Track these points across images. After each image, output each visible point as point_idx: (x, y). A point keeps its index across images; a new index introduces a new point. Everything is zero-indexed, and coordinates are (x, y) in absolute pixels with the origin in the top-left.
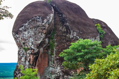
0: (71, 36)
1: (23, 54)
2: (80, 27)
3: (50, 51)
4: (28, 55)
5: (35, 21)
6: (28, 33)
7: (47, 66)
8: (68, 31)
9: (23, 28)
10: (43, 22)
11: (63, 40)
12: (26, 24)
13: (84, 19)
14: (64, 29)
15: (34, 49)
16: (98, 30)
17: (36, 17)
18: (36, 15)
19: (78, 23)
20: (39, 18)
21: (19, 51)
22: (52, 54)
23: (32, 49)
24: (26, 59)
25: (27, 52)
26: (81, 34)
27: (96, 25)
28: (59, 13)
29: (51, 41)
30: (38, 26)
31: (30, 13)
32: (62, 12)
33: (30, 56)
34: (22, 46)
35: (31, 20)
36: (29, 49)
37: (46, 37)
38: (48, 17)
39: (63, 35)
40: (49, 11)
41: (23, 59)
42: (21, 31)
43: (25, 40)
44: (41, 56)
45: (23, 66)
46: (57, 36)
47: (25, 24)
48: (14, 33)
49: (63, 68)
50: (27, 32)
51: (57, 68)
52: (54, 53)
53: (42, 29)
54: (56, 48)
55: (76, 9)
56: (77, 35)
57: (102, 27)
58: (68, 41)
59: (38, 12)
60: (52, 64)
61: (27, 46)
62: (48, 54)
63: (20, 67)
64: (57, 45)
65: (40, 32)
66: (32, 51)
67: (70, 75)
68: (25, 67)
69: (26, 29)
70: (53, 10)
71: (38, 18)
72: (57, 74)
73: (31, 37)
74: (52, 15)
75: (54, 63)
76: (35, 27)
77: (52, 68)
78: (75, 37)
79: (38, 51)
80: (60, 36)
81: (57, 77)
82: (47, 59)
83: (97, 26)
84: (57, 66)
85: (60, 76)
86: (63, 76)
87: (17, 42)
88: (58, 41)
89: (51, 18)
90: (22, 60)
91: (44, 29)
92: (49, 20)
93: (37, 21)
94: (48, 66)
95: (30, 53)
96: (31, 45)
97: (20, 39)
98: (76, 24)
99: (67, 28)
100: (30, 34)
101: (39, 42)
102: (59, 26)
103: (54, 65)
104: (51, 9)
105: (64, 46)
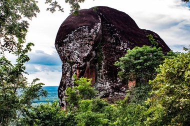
0: (121, 48)
1: (68, 69)
2: (130, 38)
3: (97, 66)
4: (74, 70)
5: (80, 31)
6: (74, 44)
7: (95, 82)
8: (118, 42)
9: (68, 39)
10: (90, 32)
11: (112, 52)
12: (71, 35)
13: (134, 29)
14: (113, 41)
15: (80, 63)
16: (150, 42)
17: (81, 26)
18: (82, 25)
19: (128, 33)
21: (63, 66)
22: (100, 69)
23: (78, 63)
24: (71, 74)
25: (73, 66)
26: (132, 45)
28: (107, 23)
29: (98, 54)
30: (84, 37)
31: (74, 23)
32: (110, 21)
33: (76, 70)
34: (66, 60)
35: (76, 30)
36: (75, 63)
37: (93, 49)
38: (95, 27)
39: (112, 47)
40: (96, 20)
42: (65, 43)
43: (70, 53)
44: (88, 71)
45: (68, 81)
46: (106, 48)
47: (69, 35)
48: (57, 46)
49: (113, 84)
50: (72, 43)
51: (106, 84)
52: (102, 67)
53: (89, 40)
54: (104, 62)
55: (125, 18)
56: (128, 47)
57: (154, 38)
58: (117, 54)
59: (84, 22)
60: (100, 80)
61: (72, 59)
62: (95, 68)
63: (65, 82)
64: (106, 58)
65: (86, 44)
67: (121, 92)
68: (71, 83)
69: (71, 41)
70: (100, 19)
71: (84, 28)
72: (106, 90)
73: (76, 49)
74: (99, 24)
75: (102, 78)
76: (81, 38)
77: (101, 85)
78: (126, 48)
79: (85, 64)
80: (109, 48)
81: (106, 94)
82: (94, 74)
83: (148, 37)
84: (106, 82)
85: (110, 92)
86: (113, 93)
87: (60, 56)
88: (107, 54)
89: (99, 28)
90: (67, 75)
91: (91, 40)
92: (96, 30)
93: (82, 31)
95: (76, 67)
96: (77, 59)
97: (65, 52)
98: (126, 34)
99: (116, 38)
100: (75, 46)
101: (86, 55)
102: (108, 37)
103: (102, 81)
104: (98, 18)
105: (113, 59)
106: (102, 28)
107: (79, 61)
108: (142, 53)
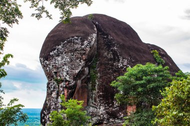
0: (120, 65)
1: (54, 88)
2: (131, 53)
3: (90, 85)
4: (61, 89)
5: (71, 42)
6: (62, 58)
7: (86, 105)
8: (116, 58)
9: (55, 51)
10: (82, 45)
11: (109, 70)
12: (60, 47)
13: (136, 43)
14: (110, 56)
15: (69, 81)
16: (155, 59)
17: (73, 37)
18: (73, 35)
19: (129, 48)
20: (77, 39)
21: (48, 84)
22: (93, 89)
23: (66, 81)
24: (58, 95)
25: (60, 85)
26: (133, 62)
27: (152, 52)
28: (104, 34)
29: (92, 72)
30: (76, 50)
31: (64, 32)
32: (108, 32)
33: (63, 90)
34: (53, 77)
35: (66, 42)
36: (62, 81)
37: (86, 65)
38: (90, 38)
39: (108, 64)
40: (90, 30)
41: (54, 94)
42: (52, 56)
43: (58, 68)
44: (78, 91)
45: (54, 104)
46: (101, 64)
47: (57, 47)
48: (42, 59)
49: (108, 109)
50: (61, 57)
51: (100, 108)
52: (96, 87)
53: (81, 53)
54: (99, 81)
55: (126, 29)
56: (128, 64)
57: (160, 54)
58: (115, 71)
59: (75, 31)
60: (93, 103)
61: (60, 76)
62: (87, 88)
63: (50, 104)
64: (101, 77)
65: (78, 58)
66: (67, 83)
67: (118, 119)
68: (57, 105)
69: (59, 54)
70: (96, 29)
71: (76, 39)
72: (99, 116)
73: (65, 64)
74: (95, 35)
75: (95, 101)
76: (71, 51)
77: (93, 109)
78: (126, 66)
79: (75, 83)
80: (105, 64)
81: (100, 120)
82: (86, 95)
83: (153, 53)
84: (100, 105)
85: (104, 118)
86: (108, 119)
87: (46, 71)
88: (102, 71)
89: (94, 40)
91: (84, 54)
92: (91, 42)
93: (74, 43)
94: (88, 105)
95: (64, 86)
96: (66, 76)
97: (51, 67)
98: (126, 49)
99: (115, 53)
100: (64, 60)
101: (77, 71)
102: (104, 51)
103: (95, 105)
104: (93, 28)
105: (110, 78)
106: (97, 41)
107: (68, 79)
108: (145, 73)
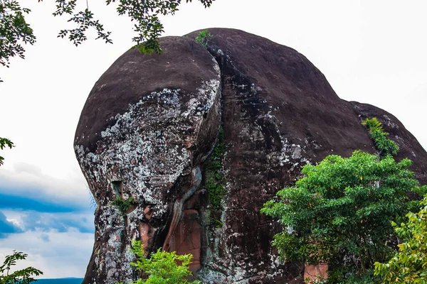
0: (284, 159)
1: (114, 223)
2: (311, 127)
3: (207, 214)
4: (133, 226)
5: (155, 103)
6: (133, 146)
7: (198, 266)
8: (271, 141)
9: (115, 128)
10: (184, 109)
11: (255, 172)
12: (126, 116)
13: (323, 102)
14: (257, 135)
15: (153, 205)
16: (373, 140)
17: (159, 90)
18: (161, 85)
19: (305, 114)
20: (171, 96)
21: (99, 213)
22: (215, 223)
23: (145, 204)
24: (124, 240)
25: (129, 215)
26: (316, 151)
27: (364, 123)
28: (238, 80)
29: (210, 178)
30: (168, 124)
31: (137, 78)
32: (248, 74)
33: (138, 228)
34: (109, 194)
35: (141, 102)
36: (135, 205)
37: (194, 162)
38: (203, 91)
39: (253, 157)
40: (203, 72)
41: (114, 241)
42: (107, 141)
43: (122, 173)
44: (177, 230)
45: (113, 264)
46: (234, 158)
47: (120, 117)
48: (81, 149)
49: (256, 274)
50: (129, 142)
51: (233, 274)
52: (223, 219)
53: (181, 132)
54: (229, 203)
55: (294, 65)
56: (303, 155)
57: (385, 128)
58: (270, 176)
59: (166, 76)
60: (215, 260)
61: (128, 192)
62: (200, 222)
63: (104, 267)
64: (234, 192)
65: (174, 144)
66: (147, 209)
68: (123, 269)
69: (124, 135)
70: (217, 68)
71: (167, 95)
73: (141, 160)
74: (215, 84)
75: (221, 255)
76: (155, 127)
77: (217, 274)
78: (298, 160)
79: (168, 210)
80: (244, 158)
82: (196, 241)
83: (368, 126)
84: (235, 265)
87: (91, 181)
88: (238, 177)
89: (213, 95)
90: (111, 242)
91: (190, 132)
92: (205, 102)
93: (162, 104)
94: (202, 265)
95: (141, 217)
96: (144, 191)
97: (104, 169)
98: (298, 115)
99: (268, 129)
100: (138, 150)
101: (172, 178)
102: (240, 124)
103: (221, 264)
104: (210, 66)
105: (257, 193)
106: (222, 97)
107: (149, 199)
108: (348, 177)
